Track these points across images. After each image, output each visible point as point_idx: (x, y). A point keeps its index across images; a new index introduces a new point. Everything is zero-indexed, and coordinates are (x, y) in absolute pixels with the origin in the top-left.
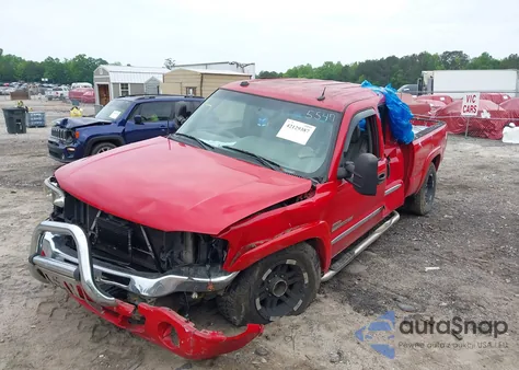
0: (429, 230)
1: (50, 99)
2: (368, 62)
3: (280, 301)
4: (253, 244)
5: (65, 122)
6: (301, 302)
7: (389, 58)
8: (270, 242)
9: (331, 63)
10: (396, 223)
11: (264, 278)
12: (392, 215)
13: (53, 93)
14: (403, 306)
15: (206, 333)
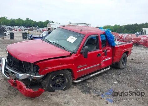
0: (121, 73)
1: (38, 31)
2: (128, 25)
3: (59, 86)
4: (47, 68)
5: (31, 36)
6: (65, 87)
7: (135, 24)
8: (53, 68)
9: (117, 25)
10: (108, 70)
11: (53, 78)
12: (108, 67)
13: (39, 30)
14: (96, 92)
15: (32, 91)
